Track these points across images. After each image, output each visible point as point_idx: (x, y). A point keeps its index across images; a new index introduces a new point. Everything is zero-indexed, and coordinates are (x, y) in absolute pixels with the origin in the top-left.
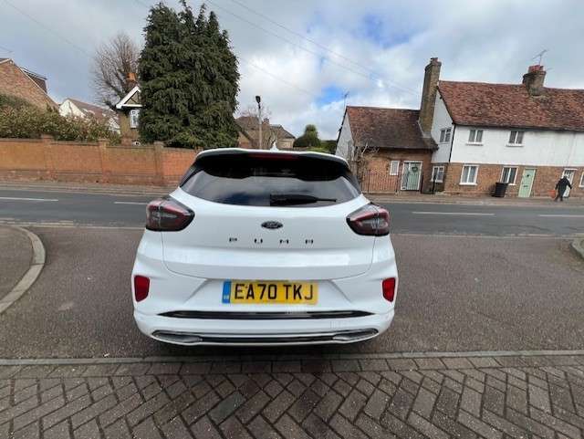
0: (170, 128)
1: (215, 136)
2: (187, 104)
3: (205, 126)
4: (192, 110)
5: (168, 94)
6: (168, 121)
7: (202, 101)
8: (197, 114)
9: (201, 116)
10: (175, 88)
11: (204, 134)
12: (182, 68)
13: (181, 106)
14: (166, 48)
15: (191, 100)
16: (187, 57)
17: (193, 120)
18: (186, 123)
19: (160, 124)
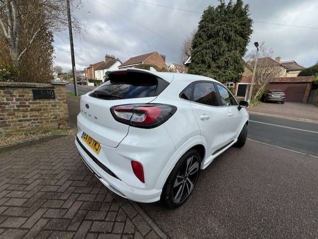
0: (200, 70)
1: (225, 73)
2: (211, 56)
3: (219, 67)
4: (214, 60)
5: (202, 53)
6: (200, 67)
7: (220, 53)
8: (216, 61)
9: (218, 62)
10: (206, 49)
11: (218, 72)
12: (212, 37)
13: (208, 58)
14: (205, 29)
15: (213, 54)
16: (216, 30)
17: (213, 65)
18: (209, 67)
19: (195, 69)
